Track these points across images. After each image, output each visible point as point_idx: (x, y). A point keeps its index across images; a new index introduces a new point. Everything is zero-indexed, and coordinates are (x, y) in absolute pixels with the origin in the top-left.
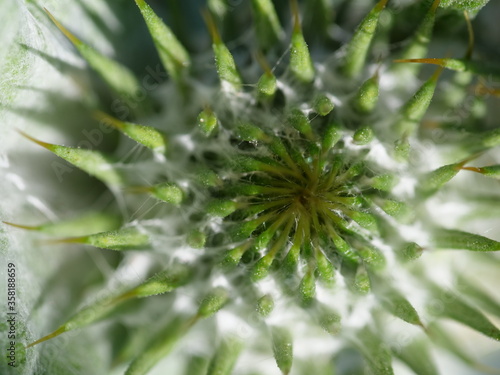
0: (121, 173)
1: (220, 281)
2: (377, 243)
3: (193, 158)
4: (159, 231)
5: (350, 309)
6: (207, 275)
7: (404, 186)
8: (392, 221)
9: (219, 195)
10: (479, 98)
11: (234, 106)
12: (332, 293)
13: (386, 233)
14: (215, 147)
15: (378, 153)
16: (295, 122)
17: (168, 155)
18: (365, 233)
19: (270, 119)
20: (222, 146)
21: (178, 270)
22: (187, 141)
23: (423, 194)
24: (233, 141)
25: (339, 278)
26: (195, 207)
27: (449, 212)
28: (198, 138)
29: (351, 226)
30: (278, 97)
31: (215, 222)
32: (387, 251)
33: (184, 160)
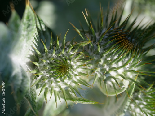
0: (39, 65)
1: (52, 79)
2: (72, 74)
3: (49, 63)
4: (44, 72)
5: (68, 82)
6: (50, 78)
7: (75, 67)
8: (73, 71)
9: (52, 68)
10: (84, 56)
11: (54, 57)
12: (66, 81)
13: (73, 73)
14: (52, 62)
15: (72, 63)
16: (62, 59)
17: (46, 63)
18: (70, 73)
19: (59, 59)
20: (53, 62)
21: (47, 77)
22: (48, 61)
23: (77, 68)
24: (54, 61)
25: (67, 79)
26: (49, 70)
27: (80, 70)
28: (49, 61)
29: (69, 72)
30: (60, 56)
31: (52, 72)
32: (73, 75)
33: (48, 64)
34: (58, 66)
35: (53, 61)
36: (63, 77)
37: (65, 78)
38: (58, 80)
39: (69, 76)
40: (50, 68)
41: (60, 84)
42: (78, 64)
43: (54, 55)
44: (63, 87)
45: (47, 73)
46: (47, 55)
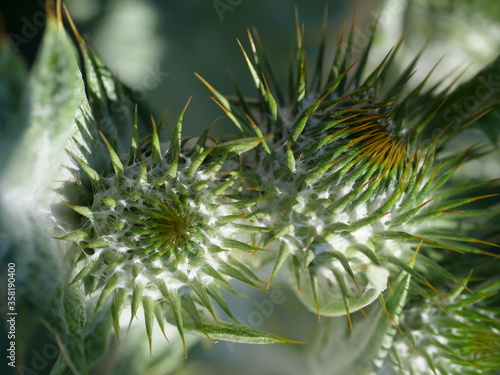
0: (94, 215)
1: (137, 261)
2: (202, 245)
3: (126, 209)
4: (111, 239)
5: (189, 271)
6: (131, 258)
7: (212, 221)
8: (208, 236)
9: (138, 227)
10: (241, 185)
11: (144, 188)
12: (183, 266)
13: (205, 241)
14: (136, 205)
15: (203, 209)
16: (171, 195)
17: (115, 208)
18: (197, 241)
19: (159, 194)
20: (140, 205)
21: (120, 256)
22: (123, 203)
23: (219, 224)
24: (144, 203)
25: (187, 260)
26: (127, 230)
27: (228, 231)
28: (128, 202)
29: (193, 239)
30: (163, 187)
31: (137, 237)
32: (205, 248)
33: (122, 210)
34: (155, 220)
35: (141, 201)
36: (173, 256)
37: (178, 257)
38: (157, 263)
39: (191, 250)
40: (130, 226)
41: (164, 276)
42: (224, 210)
43: (143, 181)
44: (174, 286)
45: (119, 240)
46: (121, 181)
